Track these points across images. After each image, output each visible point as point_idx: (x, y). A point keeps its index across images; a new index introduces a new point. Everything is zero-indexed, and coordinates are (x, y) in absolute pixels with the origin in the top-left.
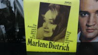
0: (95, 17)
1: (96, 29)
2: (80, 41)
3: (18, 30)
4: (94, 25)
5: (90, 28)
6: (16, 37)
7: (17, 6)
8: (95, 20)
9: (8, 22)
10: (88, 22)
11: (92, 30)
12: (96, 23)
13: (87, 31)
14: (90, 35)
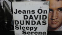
0: (57, 13)
1: (58, 22)
3: (7, 23)
4: (57, 19)
5: (54, 21)
6: (6, 27)
8: (57, 15)
11: (55, 23)
12: (58, 17)
14: (55, 26)
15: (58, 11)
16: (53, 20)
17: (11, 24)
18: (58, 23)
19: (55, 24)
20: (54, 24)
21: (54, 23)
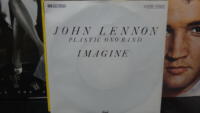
0: (185, 39)
3: (21, 70)
5: (175, 64)
7: (18, 11)
11: (180, 70)
12: (188, 51)
13: (170, 72)
14: (178, 80)
15: (189, 33)
17: (35, 75)
18: (190, 72)
20: (175, 74)
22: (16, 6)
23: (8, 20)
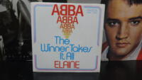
1: (129, 43)
2: (107, 60)
3: (22, 43)
4: (127, 38)
5: (121, 41)
6: (20, 53)
7: (22, 9)
9: (9, 31)
10: (119, 33)
12: (129, 34)
14: (122, 51)
15: (130, 24)
16: (120, 39)
18: (129, 46)
19: (123, 47)
20: (120, 47)
21: (121, 45)
22: (21, 5)
23: (16, 14)
